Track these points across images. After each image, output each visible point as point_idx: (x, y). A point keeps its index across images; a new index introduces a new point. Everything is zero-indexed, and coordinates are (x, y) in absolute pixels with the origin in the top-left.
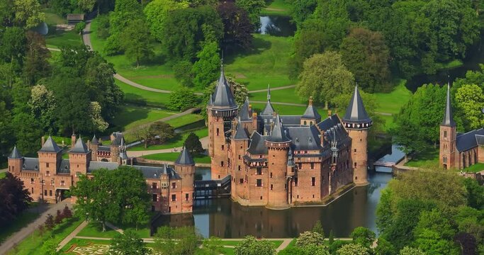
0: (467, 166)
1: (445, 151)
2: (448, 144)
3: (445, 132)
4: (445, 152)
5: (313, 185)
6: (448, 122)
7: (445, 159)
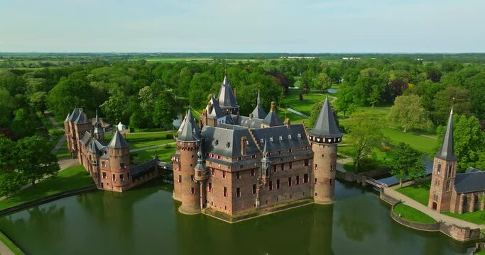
0: (471, 210)
1: (437, 188)
2: (441, 180)
3: (439, 166)
4: (436, 190)
5: (225, 195)
6: (445, 154)
7: (436, 197)
